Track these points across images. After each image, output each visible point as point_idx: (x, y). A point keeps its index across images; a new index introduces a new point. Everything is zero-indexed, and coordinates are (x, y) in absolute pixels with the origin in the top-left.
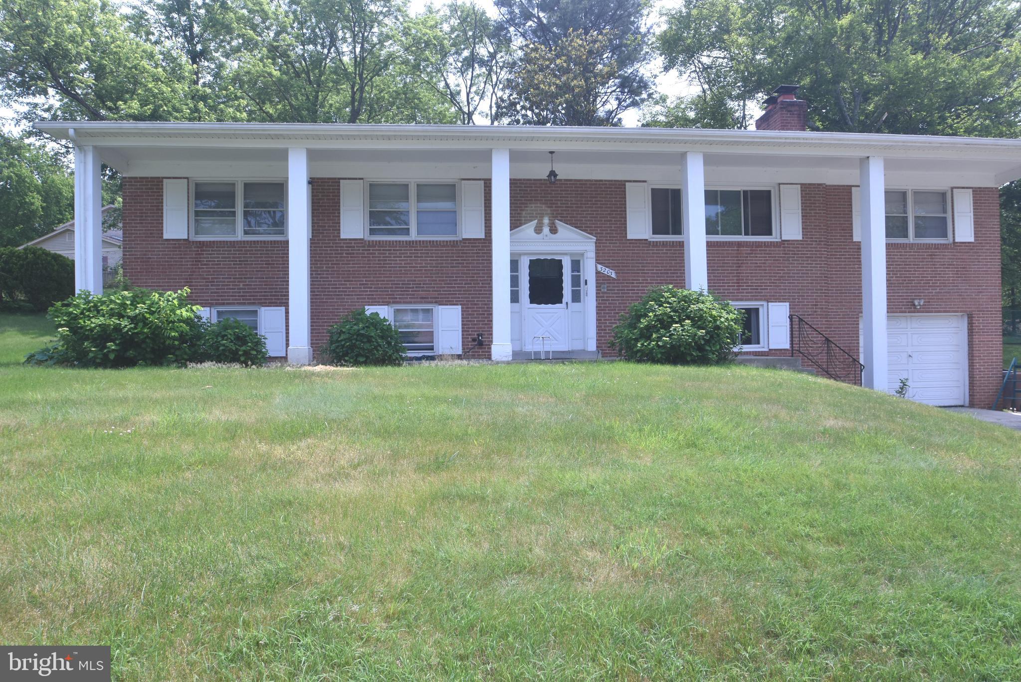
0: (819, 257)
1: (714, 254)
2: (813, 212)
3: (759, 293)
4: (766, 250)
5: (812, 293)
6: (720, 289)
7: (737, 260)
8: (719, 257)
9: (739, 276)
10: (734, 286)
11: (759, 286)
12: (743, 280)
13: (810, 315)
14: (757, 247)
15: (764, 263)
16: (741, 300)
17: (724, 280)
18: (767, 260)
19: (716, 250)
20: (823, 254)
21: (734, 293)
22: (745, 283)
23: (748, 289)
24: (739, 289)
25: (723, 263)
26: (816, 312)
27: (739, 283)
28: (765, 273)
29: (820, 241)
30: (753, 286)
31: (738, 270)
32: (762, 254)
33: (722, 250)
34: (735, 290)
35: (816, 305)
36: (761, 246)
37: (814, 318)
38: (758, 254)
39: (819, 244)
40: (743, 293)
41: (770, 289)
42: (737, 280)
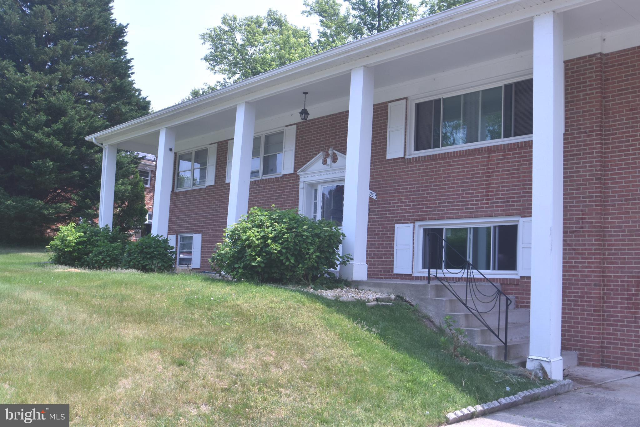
0: (589, 153)
1: (464, 164)
2: (581, 94)
3: (510, 206)
4: (520, 153)
5: (577, 202)
6: (468, 205)
7: (487, 169)
8: (468, 167)
9: (488, 188)
10: (483, 200)
11: (510, 198)
12: (493, 191)
13: (573, 232)
14: (509, 150)
15: (518, 169)
16: (490, 216)
17: (472, 193)
18: (521, 165)
19: (465, 160)
20: (594, 148)
21: (483, 208)
22: (495, 195)
23: (497, 203)
24: (487, 203)
25: (472, 174)
26: (582, 227)
27: (488, 196)
28: (519, 181)
29: (590, 132)
30: (503, 198)
31: (487, 180)
32: (515, 158)
33: (472, 159)
34: (483, 204)
35: (582, 219)
36: (515, 149)
37: (579, 236)
38: (511, 158)
39: (589, 136)
40: (493, 207)
41: (523, 201)
42: (486, 192)
